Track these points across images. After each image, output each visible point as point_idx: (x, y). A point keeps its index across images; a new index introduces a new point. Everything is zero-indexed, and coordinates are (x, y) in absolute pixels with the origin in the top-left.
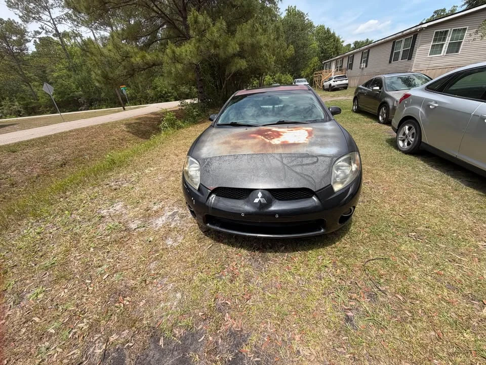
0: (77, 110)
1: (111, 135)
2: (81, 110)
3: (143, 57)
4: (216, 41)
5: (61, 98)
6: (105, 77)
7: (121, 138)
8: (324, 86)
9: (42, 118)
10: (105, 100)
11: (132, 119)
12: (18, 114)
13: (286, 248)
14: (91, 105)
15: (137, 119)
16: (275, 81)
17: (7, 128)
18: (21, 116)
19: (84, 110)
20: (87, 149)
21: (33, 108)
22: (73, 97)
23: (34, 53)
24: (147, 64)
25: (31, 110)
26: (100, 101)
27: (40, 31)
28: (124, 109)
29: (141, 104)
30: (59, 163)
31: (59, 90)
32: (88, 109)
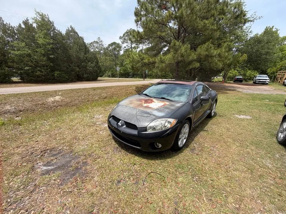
0: (128, 78)
1: (127, 90)
2: (129, 78)
3: (149, 60)
4: (183, 54)
5: (124, 72)
6: (133, 67)
7: (130, 92)
8: (284, 82)
9: (113, 79)
10: (139, 75)
11: (140, 85)
12: (109, 76)
13: (131, 152)
14: (133, 76)
15: (142, 85)
16: (241, 74)
17: (102, 81)
18: (109, 77)
19: (130, 78)
20: (116, 94)
21: (114, 75)
22: (128, 72)
23: (123, 54)
24: (150, 62)
25: (113, 76)
26: (137, 75)
27: (126, 46)
28: (144, 80)
29: (153, 79)
30: (104, 97)
31: (125, 69)
32: (132, 78)
